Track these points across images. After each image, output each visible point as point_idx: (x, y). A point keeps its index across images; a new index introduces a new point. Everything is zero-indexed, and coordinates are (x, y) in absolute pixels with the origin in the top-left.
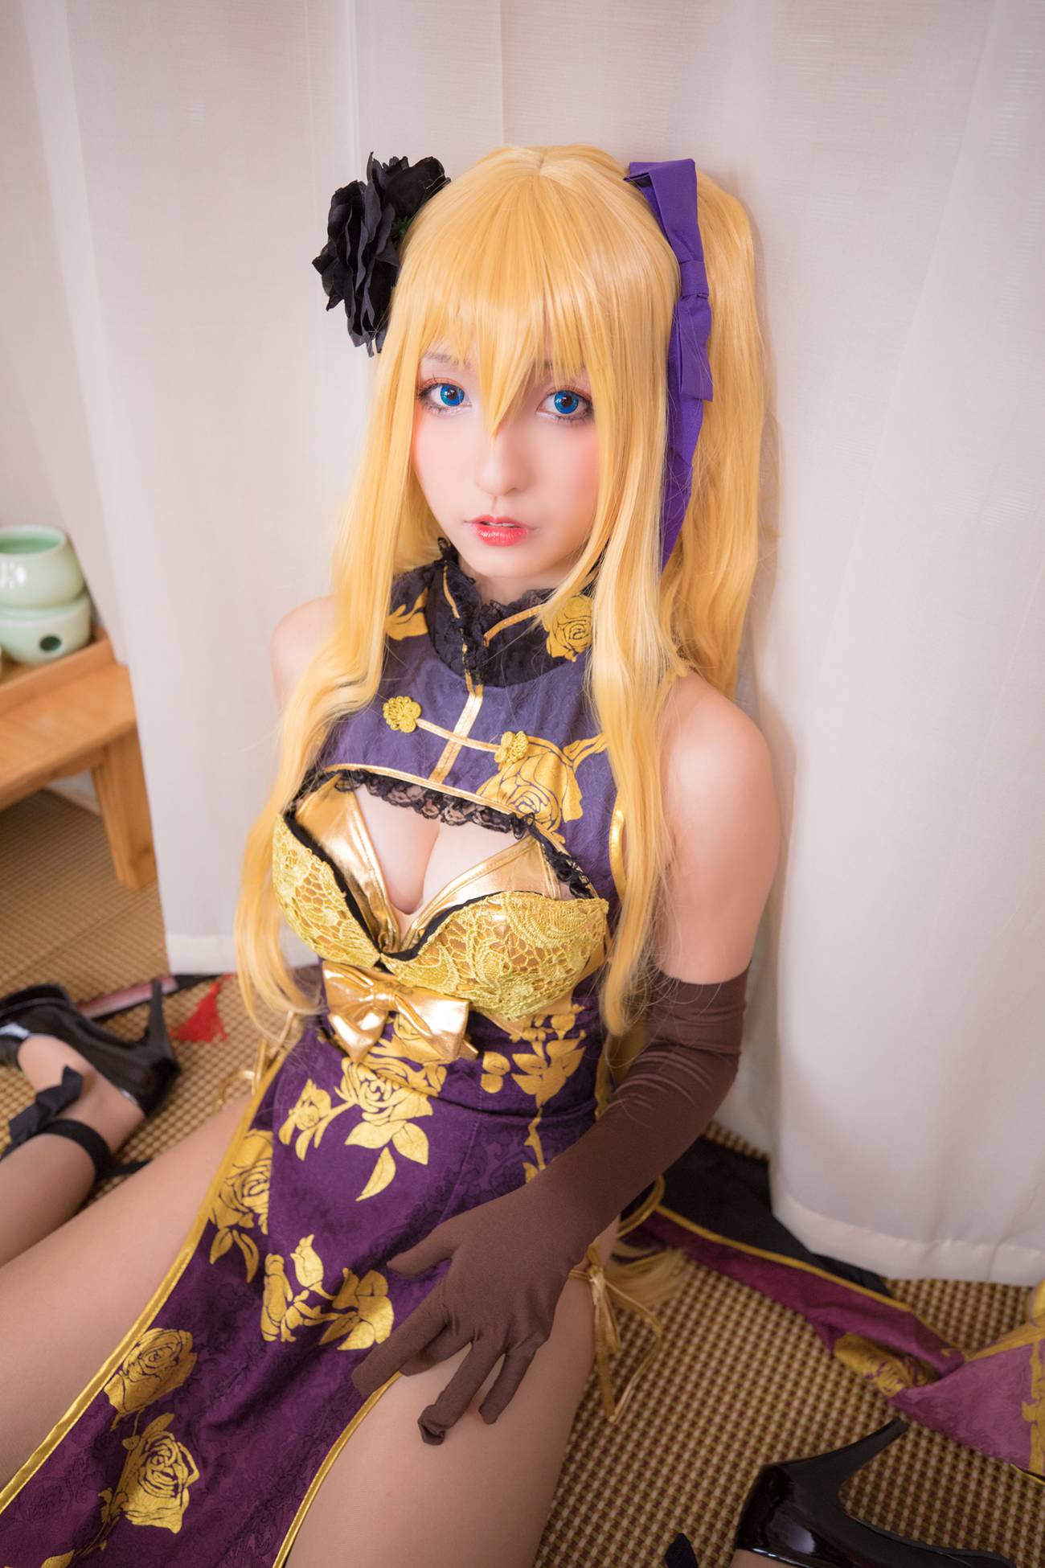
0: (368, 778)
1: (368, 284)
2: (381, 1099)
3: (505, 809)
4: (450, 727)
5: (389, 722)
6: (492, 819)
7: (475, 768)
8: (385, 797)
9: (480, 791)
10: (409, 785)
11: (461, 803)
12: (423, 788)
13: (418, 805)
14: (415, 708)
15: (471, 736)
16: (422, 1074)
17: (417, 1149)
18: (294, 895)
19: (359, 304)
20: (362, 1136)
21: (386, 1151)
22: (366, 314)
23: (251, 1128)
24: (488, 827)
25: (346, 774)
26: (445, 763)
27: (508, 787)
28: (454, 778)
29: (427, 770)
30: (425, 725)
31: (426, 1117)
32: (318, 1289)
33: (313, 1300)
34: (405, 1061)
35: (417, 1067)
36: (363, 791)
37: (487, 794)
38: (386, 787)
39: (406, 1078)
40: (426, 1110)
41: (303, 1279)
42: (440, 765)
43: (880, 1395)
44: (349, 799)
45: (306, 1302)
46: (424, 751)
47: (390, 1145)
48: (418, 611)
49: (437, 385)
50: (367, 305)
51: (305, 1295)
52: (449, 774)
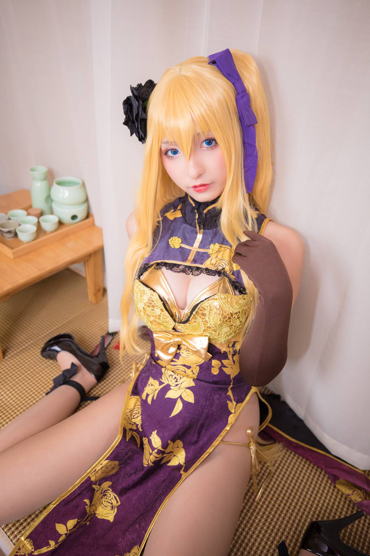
0: (165, 264)
1: (139, 126)
2: (177, 381)
3: (214, 269)
4: (192, 245)
5: (171, 245)
6: (208, 271)
7: (202, 257)
8: (171, 270)
9: (204, 264)
10: (180, 265)
11: (198, 269)
12: (184, 265)
13: (183, 271)
14: (180, 240)
15: (199, 248)
16: (191, 370)
17: (190, 398)
18: (144, 306)
19: (139, 133)
20: (170, 395)
21: (179, 399)
22: (141, 135)
23: (131, 395)
24: (208, 275)
25: (158, 264)
26: (191, 257)
27: (214, 262)
28: (195, 261)
29: (185, 259)
30: (184, 246)
31: (193, 387)
32: (160, 448)
33: (159, 452)
34: (184, 366)
35: (189, 367)
36: (164, 269)
37: (207, 264)
38: (171, 267)
39: (185, 372)
40: (193, 384)
41: (155, 446)
42: (189, 258)
43: (352, 502)
44: (159, 272)
45: (157, 453)
46: (183, 254)
47: (180, 397)
48: (179, 210)
49: (169, 150)
50: (141, 133)
51: (156, 451)
52: (193, 260)
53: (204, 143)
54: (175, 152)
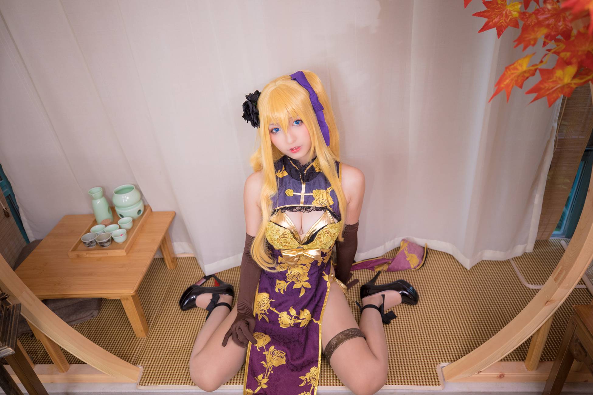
0: (287, 208)
3: (320, 206)
4: (301, 193)
5: (287, 195)
6: (317, 209)
7: (308, 200)
8: (292, 211)
9: (312, 203)
10: (296, 207)
11: (309, 208)
12: (300, 207)
13: (300, 210)
14: (292, 191)
15: (305, 193)
16: (306, 266)
18: (278, 238)
24: (317, 211)
25: (282, 209)
26: (302, 199)
28: (305, 202)
29: (299, 202)
30: (295, 194)
31: (308, 280)
32: (296, 315)
36: (287, 211)
37: (314, 204)
38: (291, 209)
41: (292, 314)
42: (301, 201)
44: (284, 214)
45: (294, 318)
46: (297, 199)
47: (302, 287)
48: (284, 170)
52: (304, 202)
53: (294, 123)
54: (277, 130)
